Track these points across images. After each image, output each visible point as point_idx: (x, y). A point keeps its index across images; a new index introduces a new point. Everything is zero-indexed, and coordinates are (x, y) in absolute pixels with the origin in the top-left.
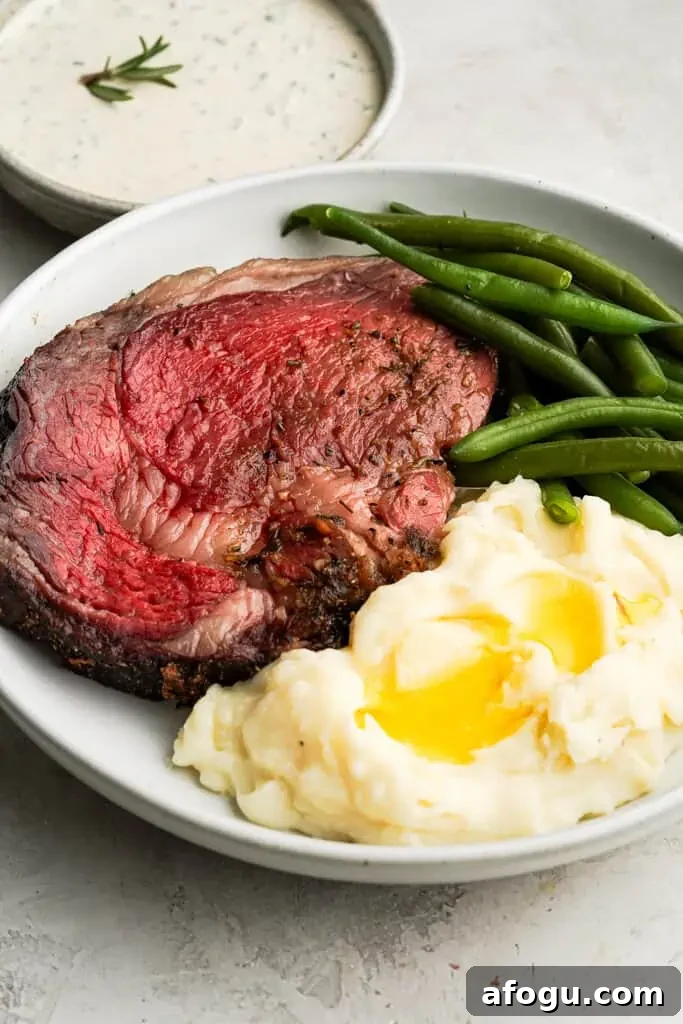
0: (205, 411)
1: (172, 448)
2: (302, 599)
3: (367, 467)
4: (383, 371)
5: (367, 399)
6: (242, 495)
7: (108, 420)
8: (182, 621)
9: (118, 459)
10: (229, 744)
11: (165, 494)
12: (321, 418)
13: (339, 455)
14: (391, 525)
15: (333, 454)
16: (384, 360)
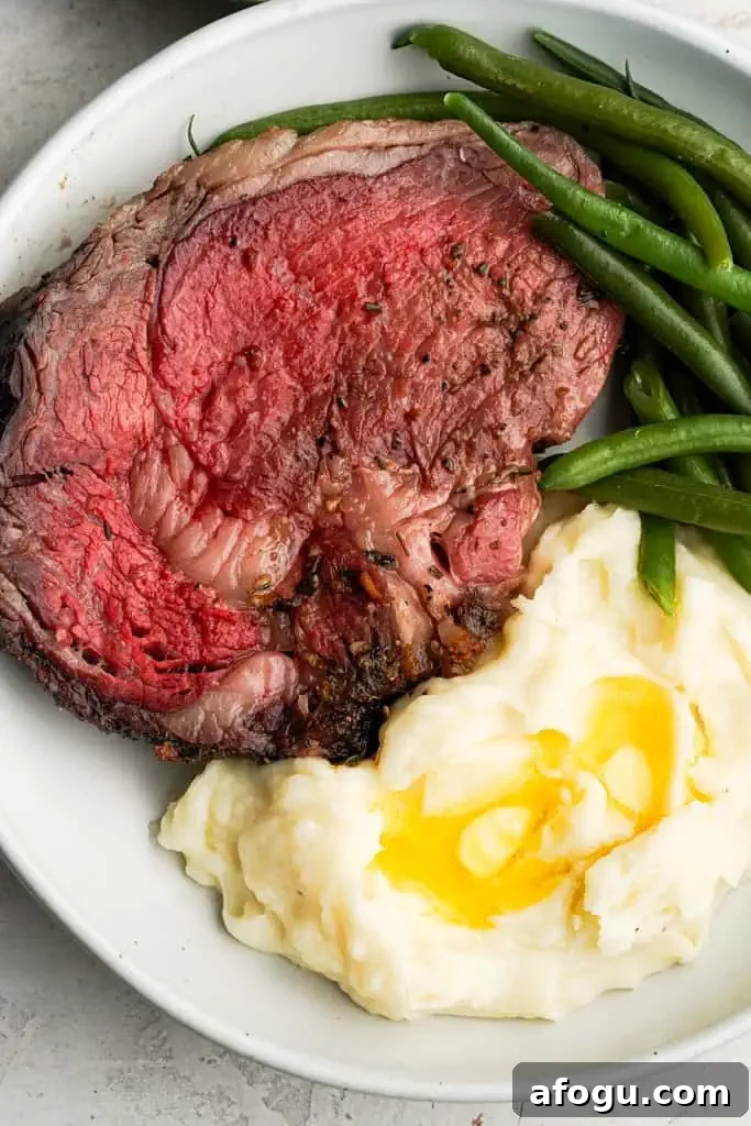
0: (254, 369)
1: (209, 420)
2: (329, 689)
3: (438, 476)
4: (480, 325)
5: (454, 367)
6: (284, 497)
7: (133, 376)
8: (188, 691)
9: (140, 430)
10: (222, 846)
11: (190, 485)
12: (393, 398)
13: (409, 449)
14: (452, 573)
15: (403, 447)
16: (484, 310)
